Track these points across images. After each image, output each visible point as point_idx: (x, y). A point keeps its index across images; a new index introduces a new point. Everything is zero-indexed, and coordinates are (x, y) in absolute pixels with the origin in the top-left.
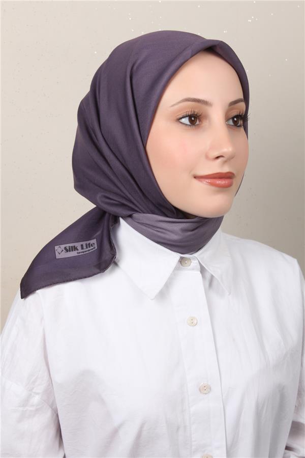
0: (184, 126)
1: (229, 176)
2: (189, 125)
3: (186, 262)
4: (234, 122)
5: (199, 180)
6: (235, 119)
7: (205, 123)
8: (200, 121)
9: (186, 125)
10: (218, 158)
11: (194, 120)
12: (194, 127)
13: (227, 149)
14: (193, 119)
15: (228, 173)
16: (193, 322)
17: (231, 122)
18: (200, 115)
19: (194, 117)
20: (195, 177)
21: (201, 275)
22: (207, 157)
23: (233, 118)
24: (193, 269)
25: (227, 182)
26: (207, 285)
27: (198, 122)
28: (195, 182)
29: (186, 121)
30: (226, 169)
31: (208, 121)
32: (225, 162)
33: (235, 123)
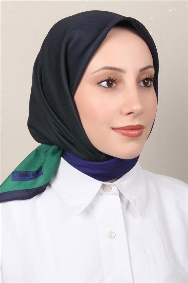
0: (103, 88)
1: (139, 128)
2: (107, 87)
3: (108, 188)
4: (145, 83)
5: (116, 131)
6: (146, 81)
7: (120, 86)
8: (116, 84)
9: (105, 87)
10: (129, 113)
11: (111, 84)
12: (110, 89)
13: (137, 107)
14: (110, 82)
15: (138, 125)
16: (111, 236)
17: (142, 84)
18: (116, 80)
19: (111, 81)
20: (113, 129)
21: (119, 199)
22: (121, 113)
23: (144, 81)
24: (114, 194)
25: (137, 132)
26: (125, 207)
27: (114, 85)
28: (113, 132)
29: (105, 84)
30: (136, 123)
31: (122, 84)
32: (135, 117)
33: (146, 85)
